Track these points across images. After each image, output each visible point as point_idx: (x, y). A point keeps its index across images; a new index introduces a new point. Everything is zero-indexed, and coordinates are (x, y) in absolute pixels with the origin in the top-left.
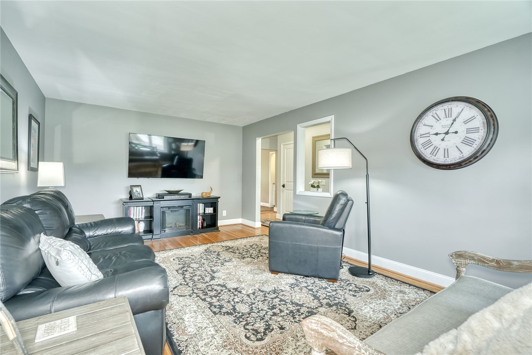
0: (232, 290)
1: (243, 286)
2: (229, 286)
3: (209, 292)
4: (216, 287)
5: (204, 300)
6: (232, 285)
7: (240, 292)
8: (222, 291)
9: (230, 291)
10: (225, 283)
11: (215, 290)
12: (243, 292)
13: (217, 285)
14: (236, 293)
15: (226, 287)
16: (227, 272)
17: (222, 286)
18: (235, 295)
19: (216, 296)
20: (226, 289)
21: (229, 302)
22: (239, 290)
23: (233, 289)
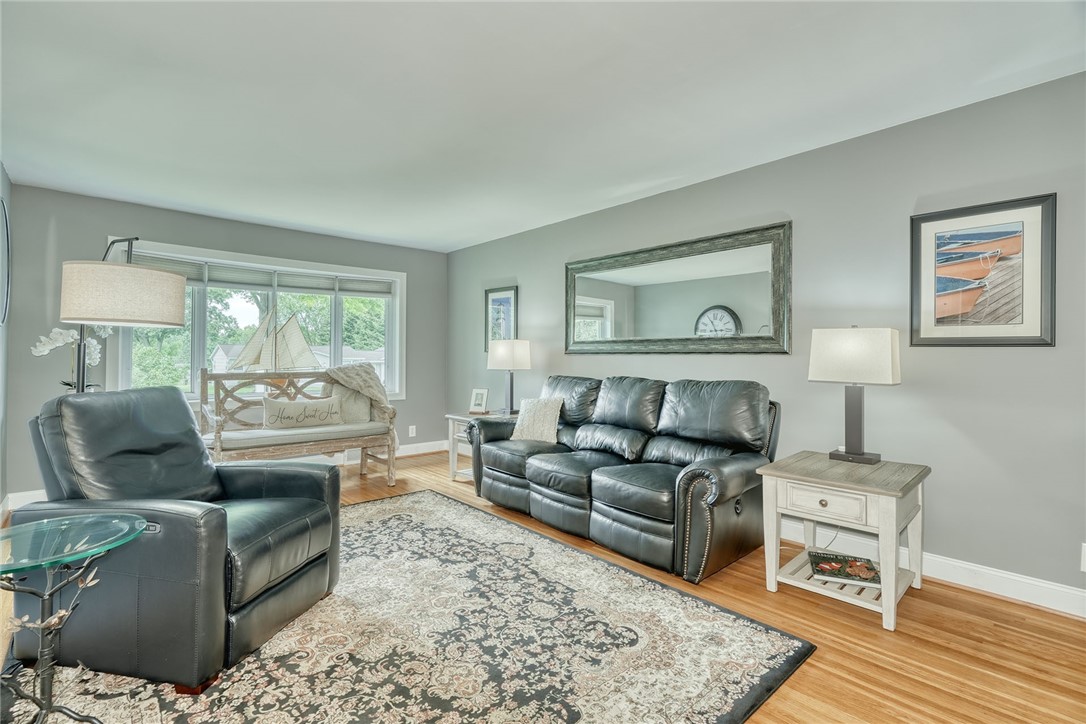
0: (428, 555)
1: (408, 564)
2: (435, 561)
3: (467, 550)
4: (459, 558)
5: (470, 541)
6: (430, 564)
7: (414, 553)
8: (446, 554)
9: (432, 554)
10: (444, 566)
11: (458, 554)
12: (408, 554)
13: (459, 562)
14: (421, 551)
15: (441, 560)
16: (444, 594)
17: (447, 561)
18: (423, 548)
19: (453, 545)
20: (439, 557)
21: (432, 540)
22: (417, 556)
23: (426, 557)
